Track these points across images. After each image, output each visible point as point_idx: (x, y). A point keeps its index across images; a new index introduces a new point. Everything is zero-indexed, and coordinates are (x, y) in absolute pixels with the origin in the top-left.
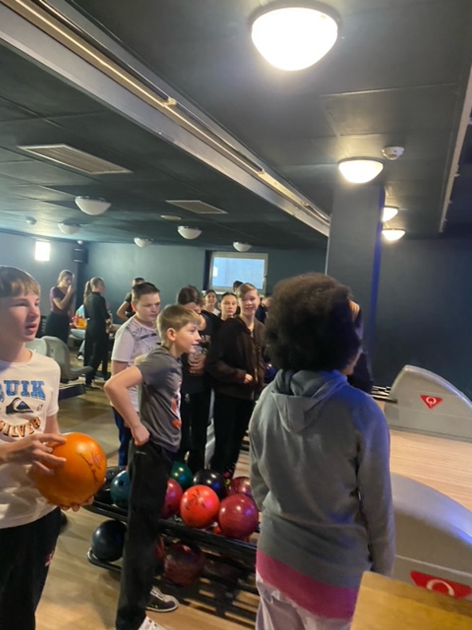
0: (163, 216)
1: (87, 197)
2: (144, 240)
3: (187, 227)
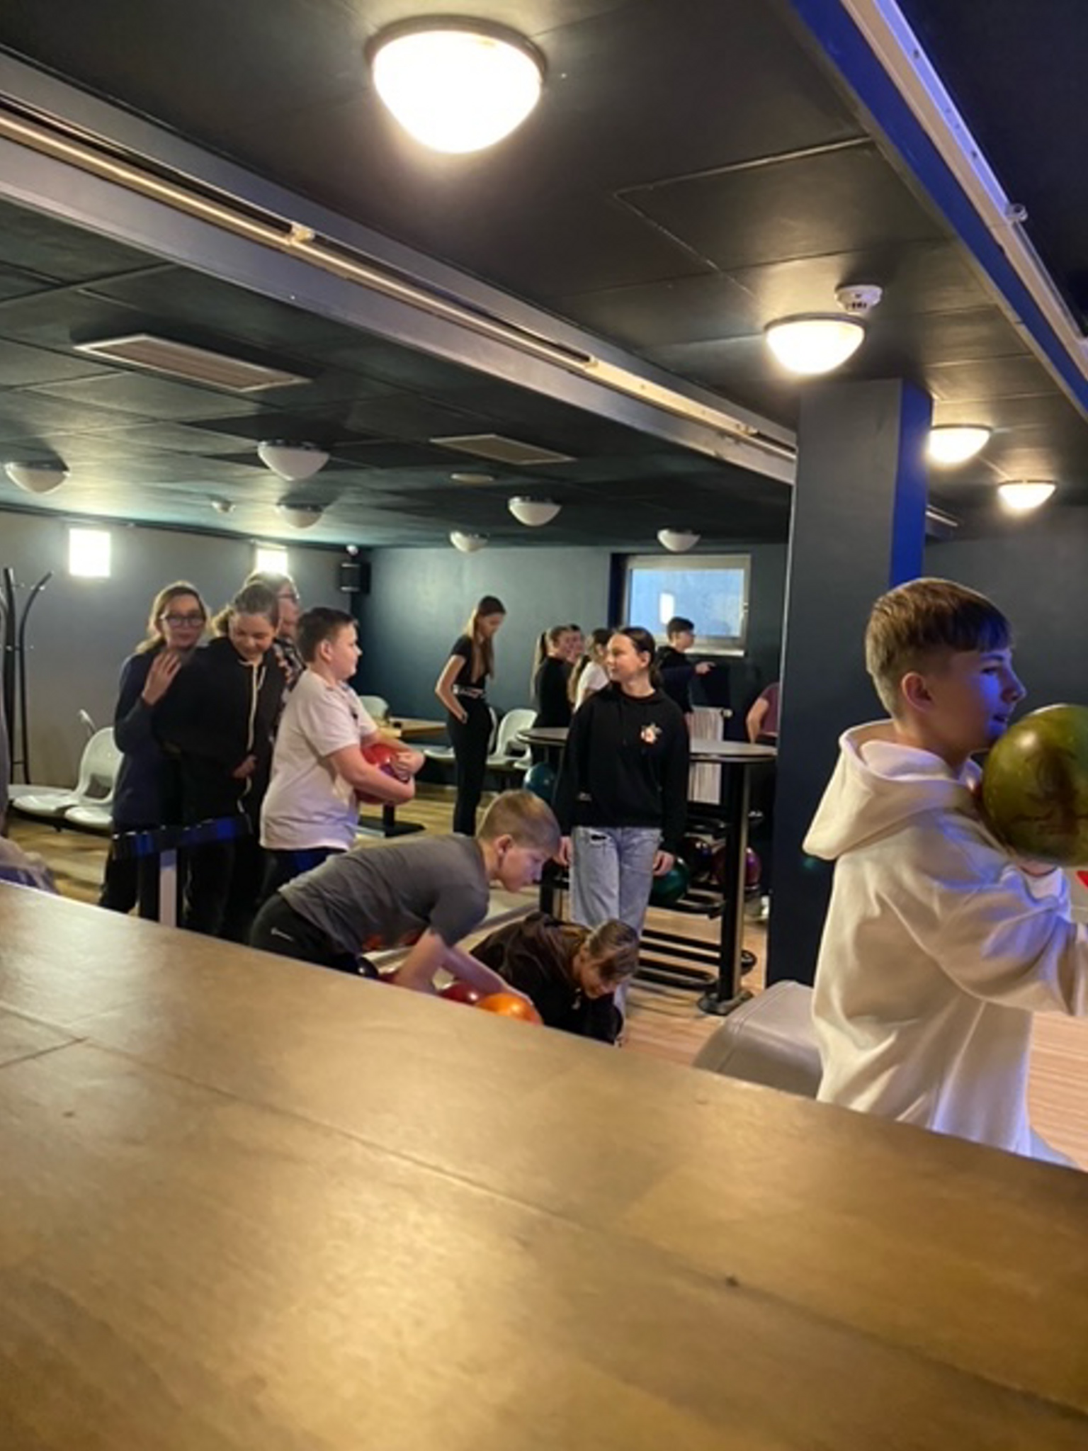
0: (455, 476)
1: (279, 441)
2: (470, 536)
3: (528, 498)
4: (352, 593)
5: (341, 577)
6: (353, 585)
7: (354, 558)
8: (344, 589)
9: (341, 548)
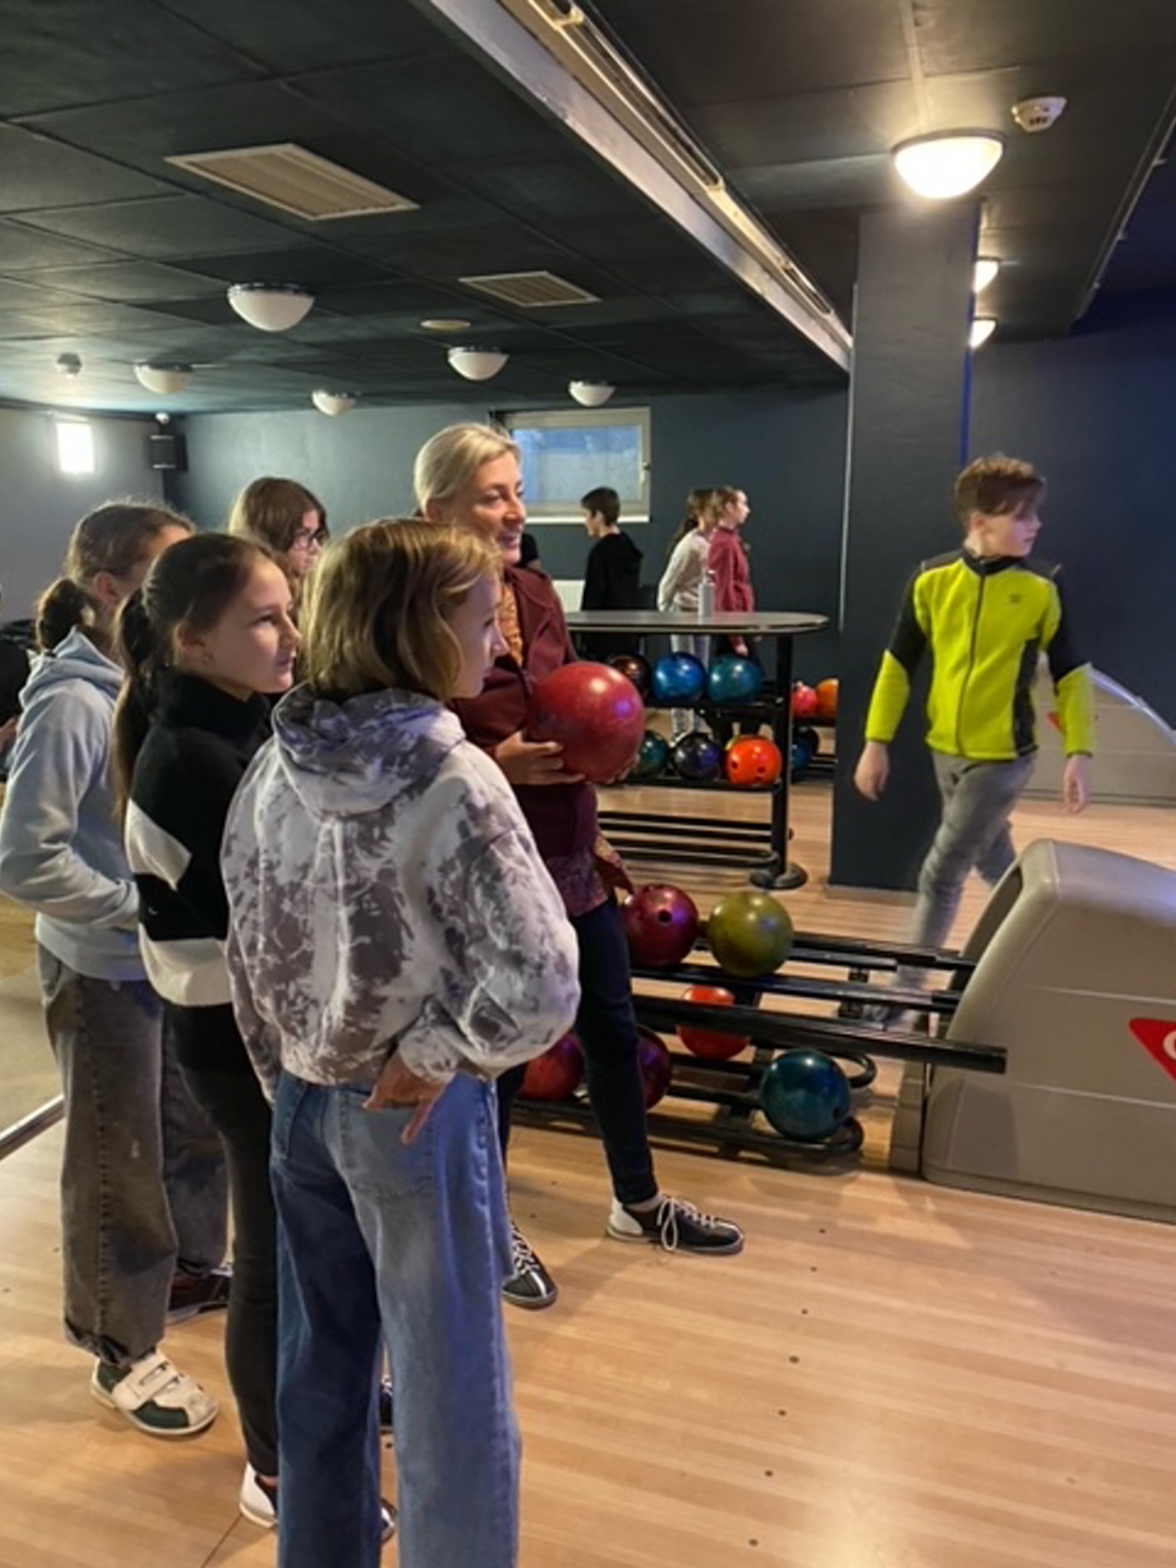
0: (427, 324)
1: (257, 285)
2: (337, 395)
3: (472, 348)
4: (165, 471)
5: (152, 452)
6: (169, 463)
7: (163, 428)
8: (157, 466)
9: (149, 417)
